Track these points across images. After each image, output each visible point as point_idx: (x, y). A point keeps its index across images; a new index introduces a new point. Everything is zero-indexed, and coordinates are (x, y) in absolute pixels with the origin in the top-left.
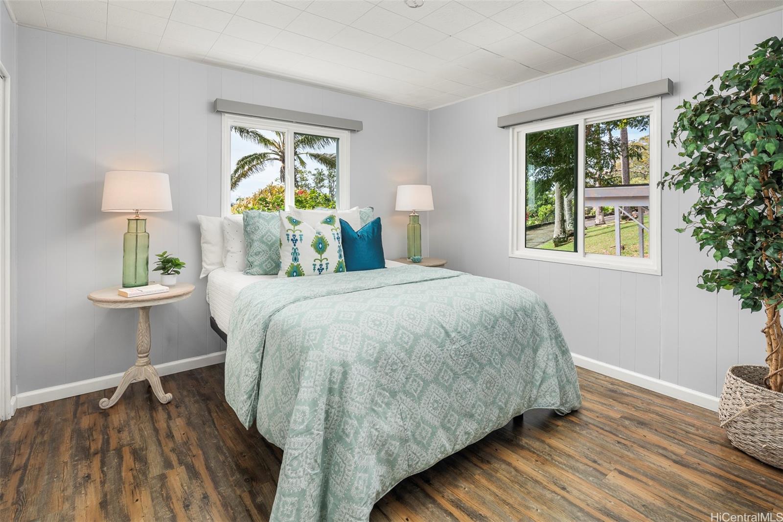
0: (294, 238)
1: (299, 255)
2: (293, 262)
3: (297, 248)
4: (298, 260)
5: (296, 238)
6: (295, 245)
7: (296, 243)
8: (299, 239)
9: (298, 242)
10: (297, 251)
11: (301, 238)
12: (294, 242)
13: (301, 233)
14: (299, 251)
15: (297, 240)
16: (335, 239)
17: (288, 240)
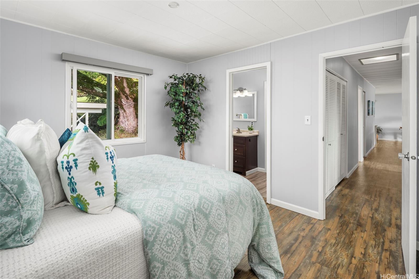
0: (68, 166)
1: (76, 184)
2: (72, 194)
3: (72, 177)
4: (76, 190)
5: (70, 165)
6: (70, 174)
7: (70, 171)
8: (74, 166)
9: (73, 170)
10: (73, 181)
11: (76, 163)
12: (69, 170)
13: (75, 158)
14: (75, 180)
15: (71, 167)
16: (108, 159)
17: (63, 168)
